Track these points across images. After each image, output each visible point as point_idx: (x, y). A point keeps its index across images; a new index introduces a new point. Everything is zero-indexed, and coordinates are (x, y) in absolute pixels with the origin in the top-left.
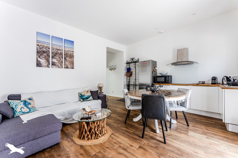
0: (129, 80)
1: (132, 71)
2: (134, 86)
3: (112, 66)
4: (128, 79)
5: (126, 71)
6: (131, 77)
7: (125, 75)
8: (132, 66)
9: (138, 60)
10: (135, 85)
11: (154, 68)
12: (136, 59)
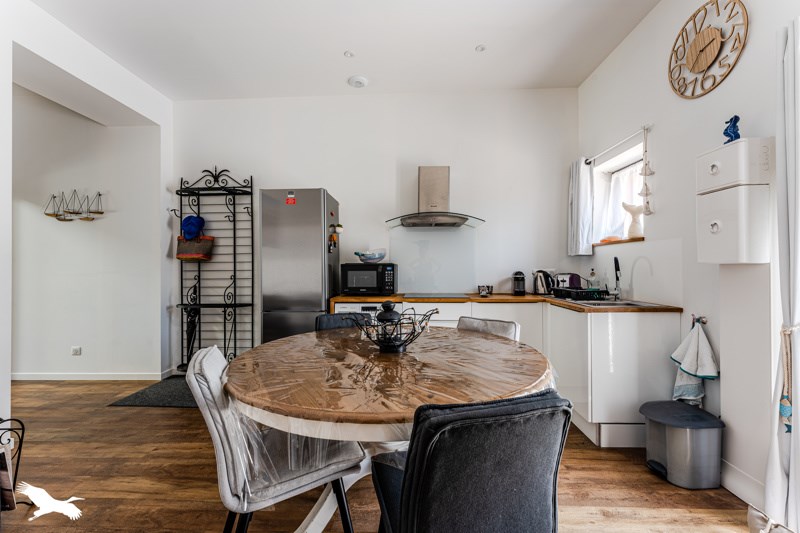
0: (199, 278)
1: (214, 234)
2: (230, 310)
3: (68, 196)
4: (191, 275)
5: (177, 233)
6: (205, 267)
7: (170, 255)
8: (214, 210)
9: (250, 183)
10: (232, 307)
11: (331, 229)
12: (237, 176)
